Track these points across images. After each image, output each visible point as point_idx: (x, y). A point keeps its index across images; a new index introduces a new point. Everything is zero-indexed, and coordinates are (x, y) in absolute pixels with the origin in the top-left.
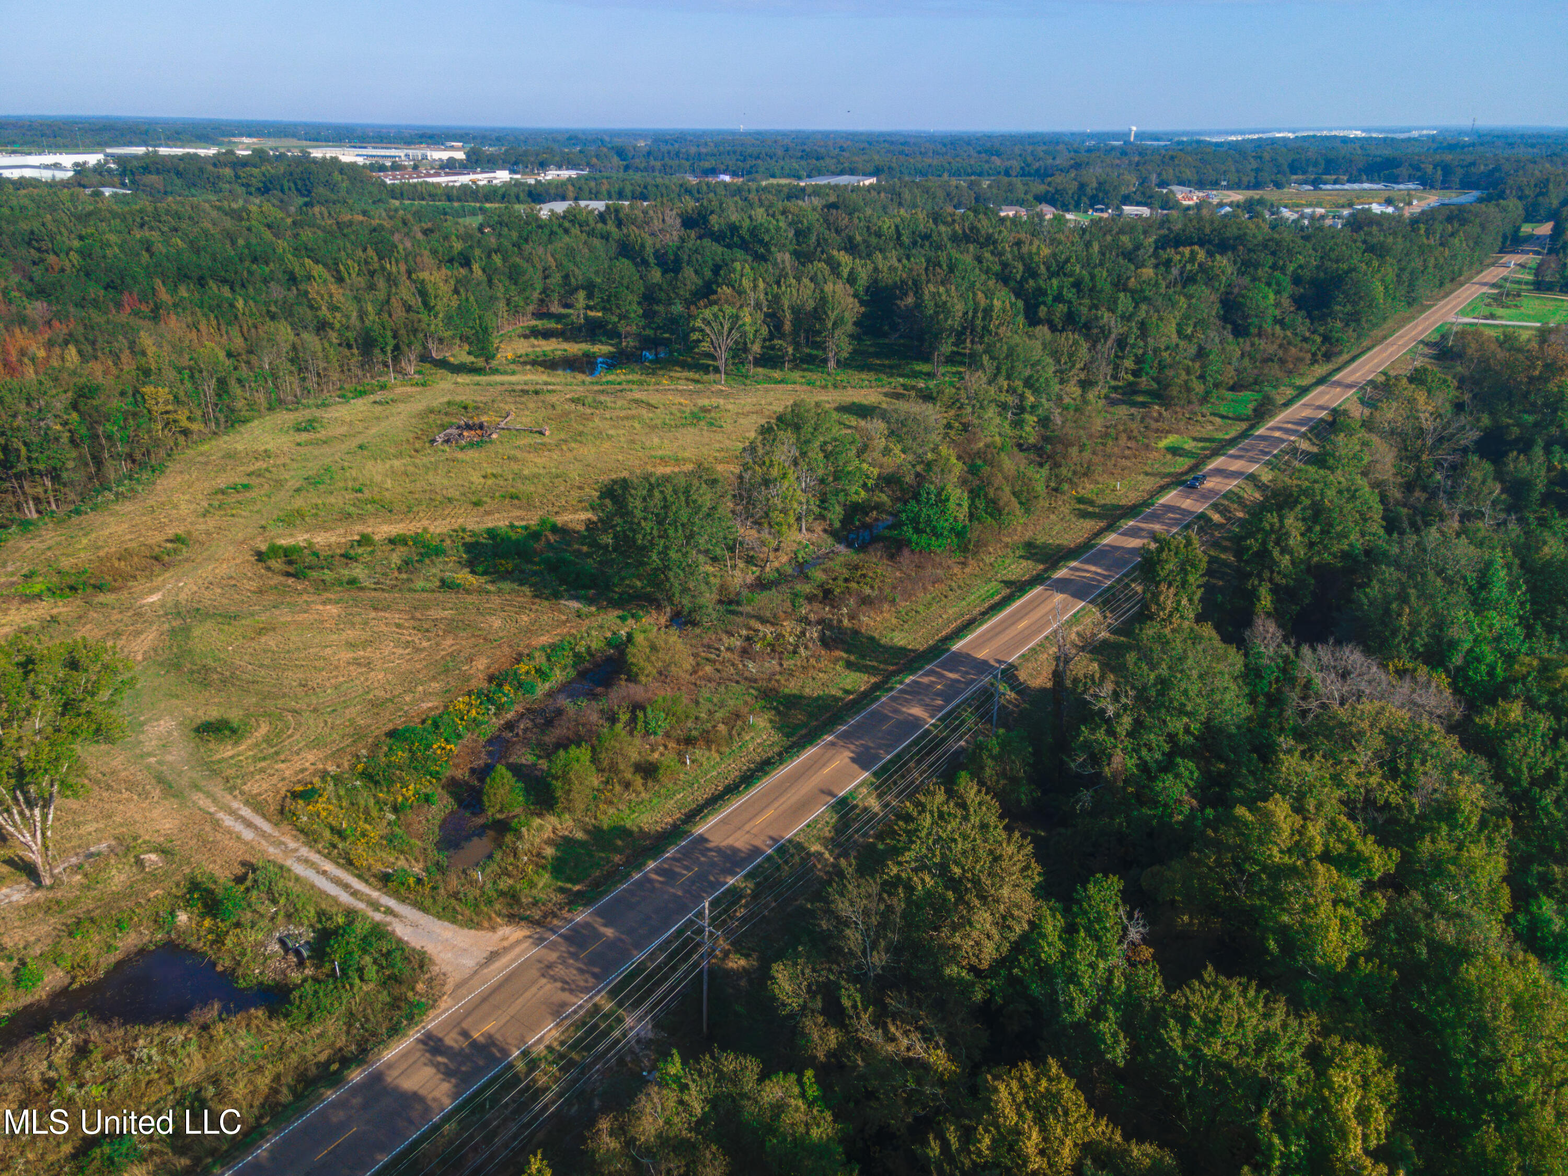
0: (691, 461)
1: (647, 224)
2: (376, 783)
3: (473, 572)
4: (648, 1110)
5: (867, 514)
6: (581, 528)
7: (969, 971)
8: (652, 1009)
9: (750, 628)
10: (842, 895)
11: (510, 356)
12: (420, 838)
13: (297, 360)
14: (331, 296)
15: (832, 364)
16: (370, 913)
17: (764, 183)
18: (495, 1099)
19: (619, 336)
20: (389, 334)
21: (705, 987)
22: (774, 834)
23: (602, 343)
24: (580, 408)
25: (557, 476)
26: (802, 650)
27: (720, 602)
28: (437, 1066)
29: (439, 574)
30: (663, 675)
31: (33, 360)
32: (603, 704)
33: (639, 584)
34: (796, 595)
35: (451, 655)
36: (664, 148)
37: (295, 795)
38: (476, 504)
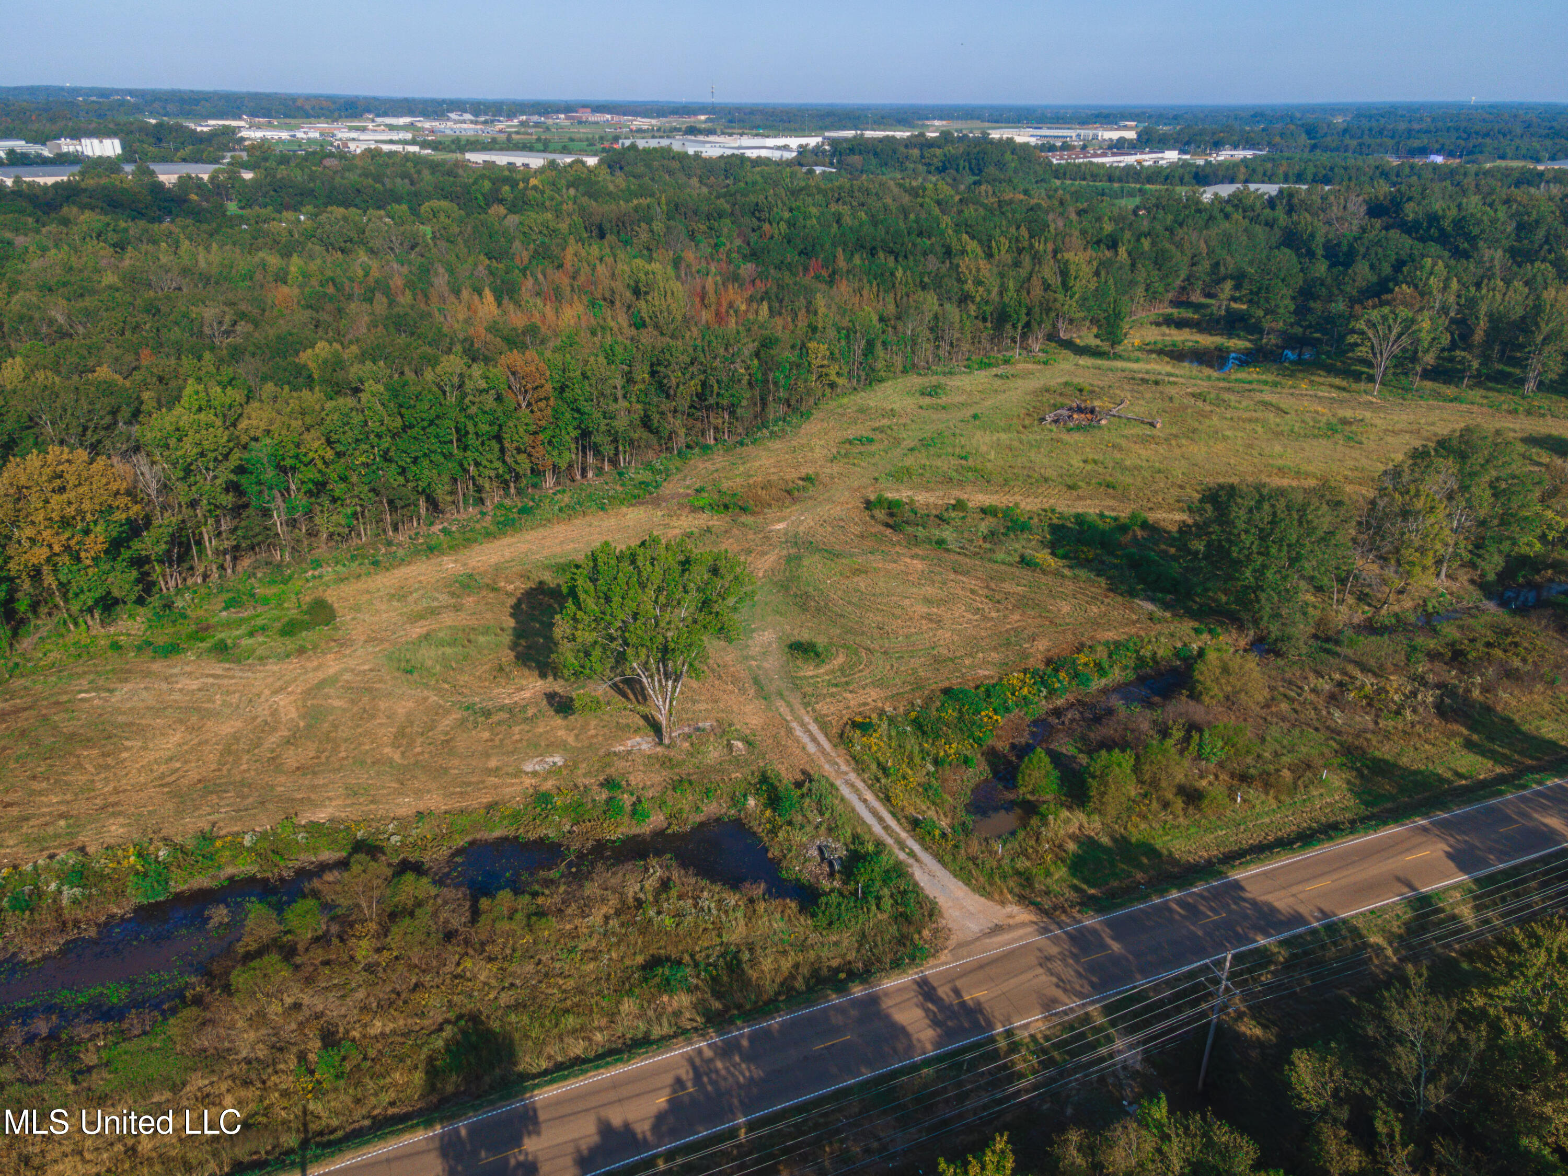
0: (1314, 476)
1: (1324, 211)
2: (924, 733)
3: (1053, 554)
4: (1122, 1143)
5: (1538, 572)
6: (1174, 529)
7: (1554, 1151)
8: (1145, 1042)
9: (1345, 673)
10: (1401, 1005)
11: (1137, 342)
12: (953, 795)
13: (936, 329)
14: (978, 270)
15: (1531, 386)
16: (896, 850)
17: (1488, 165)
18: (973, 1064)
19: (1261, 331)
20: (1024, 310)
21: (1209, 1041)
22: (1326, 907)
23: (1239, 336)
24: (1200, 404)
25: (1159, 471)
26: (1408, 713)
27: (1315, 637)
28: (927, 1010)
29: (1021, 550)
30: (1230, 701)
31: (736, 312)
32: (1158, 714)
33: (1224, 598)
34: (1414, 649)
35: (1015, 630)
36: (1365, 124)
37: (855, 725)
38: (1070, 487)
